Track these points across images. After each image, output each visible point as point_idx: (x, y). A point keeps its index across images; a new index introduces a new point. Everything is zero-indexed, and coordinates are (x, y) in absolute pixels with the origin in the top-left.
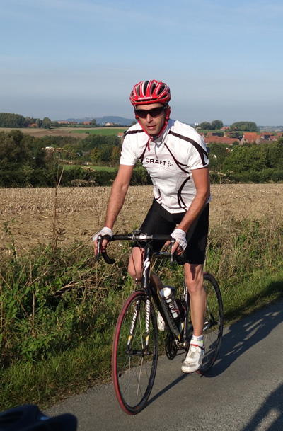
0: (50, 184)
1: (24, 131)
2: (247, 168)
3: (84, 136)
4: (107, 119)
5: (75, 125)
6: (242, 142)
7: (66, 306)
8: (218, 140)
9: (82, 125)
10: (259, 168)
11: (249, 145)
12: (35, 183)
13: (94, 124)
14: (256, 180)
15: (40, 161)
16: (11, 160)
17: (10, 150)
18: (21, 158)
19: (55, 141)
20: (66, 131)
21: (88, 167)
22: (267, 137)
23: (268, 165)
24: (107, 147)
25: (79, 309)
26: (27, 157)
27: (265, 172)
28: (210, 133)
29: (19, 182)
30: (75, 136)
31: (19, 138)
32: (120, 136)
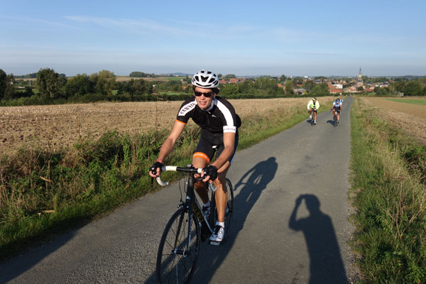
1: (144, 79)
2: (231, 93)
3: (168, 81)
4: (176, 74)
5: (164, 76)
6: (229, 83)
9: (167, 76)
10: (236, 93)
11: (232, 84)
12: (149, 100)
13: (171, 76)
14: (235, 98)
15: (151, 91)
16: (140, 90)
17: (139, 86)
18: (143, 90)
19: (156, 83)
20: (160, 79)
21: (170, 93)
22: (239, 80)
23: (240, 92)
24: (176, 85)
26: (146, 89)
27: (238, 95)
29: (143, 99)
30: (164, 80)
31: (142, 82)
32: (182, 80)
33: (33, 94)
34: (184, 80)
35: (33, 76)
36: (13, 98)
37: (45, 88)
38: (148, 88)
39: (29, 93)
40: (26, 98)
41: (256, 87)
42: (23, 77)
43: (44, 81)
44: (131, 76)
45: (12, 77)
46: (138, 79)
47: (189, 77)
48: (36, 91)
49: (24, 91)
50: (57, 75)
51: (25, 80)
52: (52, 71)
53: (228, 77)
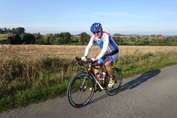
0: (124, 45)
1: (120, 36)
2: (159, 43)
3: (130, 37)
4: (133, 34)
5: (128, 35)
6: (159, 38)
7: (129, 64)
8: (154, 38)
9: (129, 35)
10: (162, 43)
11: (160, 39)
13: (131, 35)
14: (161, 45)
15: (122, 42)
17: (117, 39)
18: (119, 41)
19: (125, 38)
20: (126, 36)
22: (164, 38)
23: (164, 43)
24: (133, 39)
25: (131, 64)
27: (163, 44)
28: (152, 37)
30: (128, 37)
31: (119, 38)
32: (136, 37)
33: (78, 42)
34: (137, 37)
35: (79, 35)
36: (72, 43)
37: (82, 39)
38: (121, 40)
39: (77, 41)
40: (76, 43)
41: (173, 41)
42: (76, 36)
43: (82, 37)
44: (114, 35)
45: (72, 35)
46: (117, 36)
47: (139, 36)
48: (79, 41)
49: (75, 41)
50: (87, 35)
51: (76, 37)
52: (85, 33)
53: (158, 36)
